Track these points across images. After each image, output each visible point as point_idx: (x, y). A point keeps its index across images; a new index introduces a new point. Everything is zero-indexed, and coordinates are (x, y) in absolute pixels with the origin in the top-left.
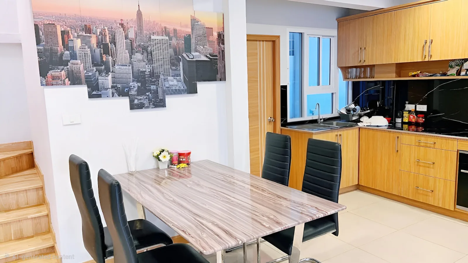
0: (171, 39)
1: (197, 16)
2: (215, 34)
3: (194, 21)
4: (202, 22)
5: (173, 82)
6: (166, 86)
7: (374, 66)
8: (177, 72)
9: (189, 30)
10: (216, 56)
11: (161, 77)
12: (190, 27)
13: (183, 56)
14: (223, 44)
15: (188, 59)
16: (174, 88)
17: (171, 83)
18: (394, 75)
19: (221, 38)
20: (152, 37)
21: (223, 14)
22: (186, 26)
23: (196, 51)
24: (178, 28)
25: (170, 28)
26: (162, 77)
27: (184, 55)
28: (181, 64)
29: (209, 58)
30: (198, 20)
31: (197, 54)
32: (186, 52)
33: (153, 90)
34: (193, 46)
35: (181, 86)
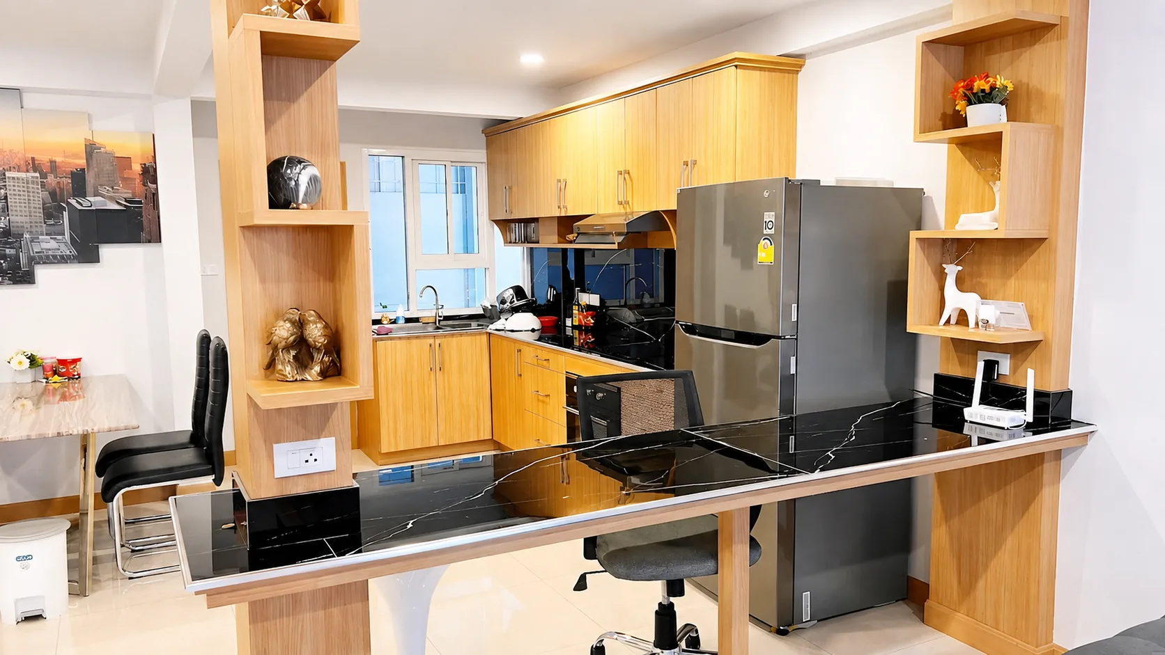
0: (43, 176)
1: (98, 140)
2: (137, 168)
3: (91, 149)
4: (109, 149)
5: (48, 244)
6: (35, 250)
7: (535, 220)
8: (56, 228)
9: (82, 162)
10: (140, 202)
11: (25, 236)
12: (84, 155)
13: (68, 204)
14: (155, 181)
15: (79, 207)
16: (50, 253)
17: (44, 246)
18: (555, 238)
19: (149, 174)
20: (8, 174)
21: (153, 135)
22: (76, 156)
23: (96, 194)
24: (58, 159)
25: (43, 158)
26: (27, 236)
27: (73, 202)
28: (66, 214)
29: (125, 206)
30: (100, 146)
31: (99, 199)
32: (74, 196)
33: (10, 256)
34: (89, 188)
35: (67, 251)
